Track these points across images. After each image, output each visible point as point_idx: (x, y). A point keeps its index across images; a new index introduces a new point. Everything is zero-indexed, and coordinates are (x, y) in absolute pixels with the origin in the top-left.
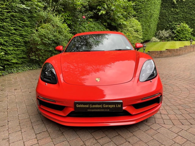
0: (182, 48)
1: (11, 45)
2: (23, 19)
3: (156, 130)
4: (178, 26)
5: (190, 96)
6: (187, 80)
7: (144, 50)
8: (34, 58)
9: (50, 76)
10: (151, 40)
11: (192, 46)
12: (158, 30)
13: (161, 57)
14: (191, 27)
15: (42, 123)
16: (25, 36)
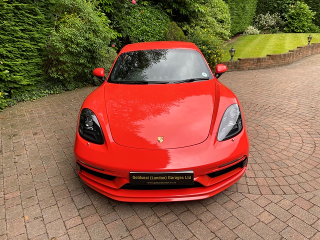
0: (293, 51)
1: (18, 56)
2: (33, 11)
3: (236, 203)
4: (292, 6)
5: (291, 147)
6: (291, 116)
7: (232, 56)
8: (56, 77)
9: (91, 130)
10: (246, 31)
11: (310, 47)
12: (258, 12)
13: (258, 68)
14: (313, 9)
15: (84, 191)
16: (39, 39)
